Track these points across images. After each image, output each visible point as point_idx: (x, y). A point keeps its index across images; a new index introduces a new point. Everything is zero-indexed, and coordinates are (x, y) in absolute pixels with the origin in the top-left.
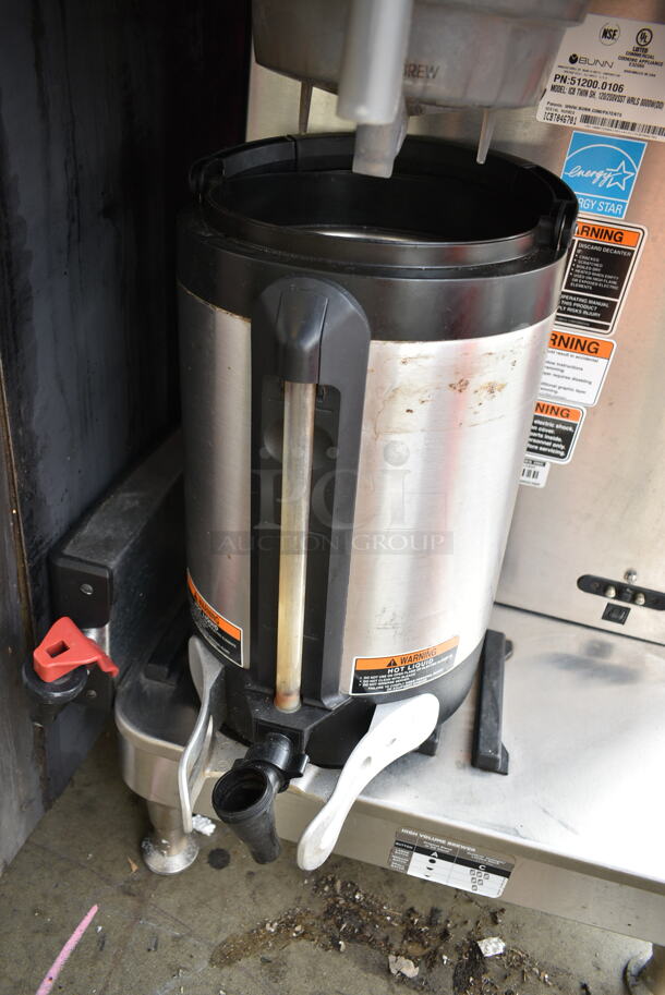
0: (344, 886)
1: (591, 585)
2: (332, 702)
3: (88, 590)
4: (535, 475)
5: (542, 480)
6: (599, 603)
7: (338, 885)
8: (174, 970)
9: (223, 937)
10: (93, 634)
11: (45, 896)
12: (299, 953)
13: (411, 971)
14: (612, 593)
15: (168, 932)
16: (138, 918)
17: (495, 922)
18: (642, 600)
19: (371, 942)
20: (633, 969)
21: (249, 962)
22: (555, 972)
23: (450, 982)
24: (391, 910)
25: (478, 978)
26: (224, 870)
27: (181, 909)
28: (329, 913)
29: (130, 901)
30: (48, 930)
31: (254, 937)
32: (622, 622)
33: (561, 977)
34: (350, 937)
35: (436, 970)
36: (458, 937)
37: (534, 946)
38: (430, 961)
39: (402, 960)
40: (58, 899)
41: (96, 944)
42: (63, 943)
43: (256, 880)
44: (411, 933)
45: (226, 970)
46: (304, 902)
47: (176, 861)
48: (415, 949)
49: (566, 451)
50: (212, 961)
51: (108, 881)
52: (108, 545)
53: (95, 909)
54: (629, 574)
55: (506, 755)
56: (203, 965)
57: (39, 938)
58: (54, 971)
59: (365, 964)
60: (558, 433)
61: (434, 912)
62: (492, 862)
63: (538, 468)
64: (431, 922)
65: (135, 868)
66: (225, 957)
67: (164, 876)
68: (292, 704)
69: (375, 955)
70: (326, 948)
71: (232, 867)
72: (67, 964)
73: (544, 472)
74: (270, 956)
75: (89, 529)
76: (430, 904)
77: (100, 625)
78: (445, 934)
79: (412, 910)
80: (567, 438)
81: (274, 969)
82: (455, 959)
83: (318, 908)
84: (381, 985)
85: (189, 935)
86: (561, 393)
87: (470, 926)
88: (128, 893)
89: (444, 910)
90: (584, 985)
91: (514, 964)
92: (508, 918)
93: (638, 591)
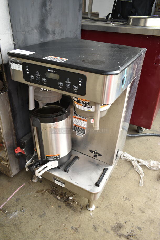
0: (55, 188)
1: (91, 151)
2: (44, 160)
3: (22, 144)
4: (82, 136)
6: (92, 155)
8: (31, 192)
9: (38, 190)
10: (23, 149)
11: (19, 181)
12: (46, 194)
13: (59, 198)
14: (93, 153)
15: (32, 188)
16: (29, 186)
17: (73, 196)
19: (56, 194)
21: (40, 193)
22: (78, 202)
23: (64, 200)
24: (60, 191)
25: (67, 201)
26: (41, 183)
27: (34, 186)
28: (52, 190)
29: (29, 184)
30: (19, 185)
31: (42, 191)
32: (96, 157)
34: (53, 193)
35: (62, 199)
36: (67, 196)
37: (77, 199)
39: (59, 197)
40: (21, 182)
41: (24, 187)
42: (20, 187)
43: (45, 185)
44: (61, 194)
45: (37, 193)
46: (49, 188)
47: (35, 180)
48: (61, 196)
49: (84, 133)
50: (36, 192)
51: (27, 181)
52: (25, 139)
53: (24, 184)
55: (69, 170)
56: (35, 192)
57: (17, 186)
58: (18, 189)
59: (54, 196)
61: (66, 193)
62: (63, 182)
64: (64, 194)
65: (30, 181)
66: (37, 192)
67: (33, 182)
68: (40, 159)
69: (56, 196)
70: (50, 194)
71: (42, 183)
72: (20, 189)
75: (25, 137)
76: (66, 192)
77: (24, 148)
79: (63, 192)
80: (84, 131)
81: (43, 194)
82: (65, 198)
84: (55, 199)
85: (34, 189)
87: (69, 195)
89: (67, 193)
90: (81, 205)
91: (73, 200)
92: (75, 195)
93: (97, 153)
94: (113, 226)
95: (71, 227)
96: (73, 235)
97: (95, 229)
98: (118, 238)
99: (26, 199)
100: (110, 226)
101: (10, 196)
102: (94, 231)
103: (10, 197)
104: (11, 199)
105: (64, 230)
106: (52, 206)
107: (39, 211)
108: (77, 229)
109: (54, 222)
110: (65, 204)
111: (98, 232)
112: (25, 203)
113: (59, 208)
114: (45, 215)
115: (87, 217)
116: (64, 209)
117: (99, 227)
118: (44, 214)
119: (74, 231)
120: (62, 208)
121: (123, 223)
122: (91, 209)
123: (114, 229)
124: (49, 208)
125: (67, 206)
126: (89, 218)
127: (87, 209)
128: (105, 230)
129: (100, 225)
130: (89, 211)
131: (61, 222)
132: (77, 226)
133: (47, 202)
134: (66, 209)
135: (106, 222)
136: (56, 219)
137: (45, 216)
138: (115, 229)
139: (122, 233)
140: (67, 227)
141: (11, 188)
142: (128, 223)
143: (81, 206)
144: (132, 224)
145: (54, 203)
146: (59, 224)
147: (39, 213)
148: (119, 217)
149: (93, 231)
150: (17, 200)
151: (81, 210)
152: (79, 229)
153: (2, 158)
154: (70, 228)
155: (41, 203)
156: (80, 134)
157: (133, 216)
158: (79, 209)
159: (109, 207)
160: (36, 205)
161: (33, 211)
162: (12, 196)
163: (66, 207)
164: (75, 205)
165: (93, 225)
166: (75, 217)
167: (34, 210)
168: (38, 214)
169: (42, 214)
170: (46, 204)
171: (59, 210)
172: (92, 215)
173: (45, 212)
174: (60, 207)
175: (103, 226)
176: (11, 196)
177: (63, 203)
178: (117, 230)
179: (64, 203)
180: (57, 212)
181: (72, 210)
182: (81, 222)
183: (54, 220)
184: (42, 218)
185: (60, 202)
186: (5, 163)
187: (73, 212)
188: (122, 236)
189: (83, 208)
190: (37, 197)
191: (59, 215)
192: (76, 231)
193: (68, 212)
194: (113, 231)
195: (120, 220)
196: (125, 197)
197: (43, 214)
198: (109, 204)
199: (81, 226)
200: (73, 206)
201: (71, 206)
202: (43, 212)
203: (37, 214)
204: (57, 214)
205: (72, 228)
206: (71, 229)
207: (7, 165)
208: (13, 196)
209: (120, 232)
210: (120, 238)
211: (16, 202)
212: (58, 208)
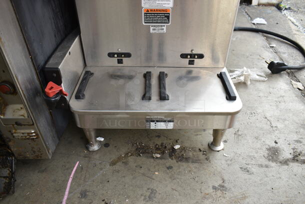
1: (184, 56)
3: (55, 75)
4: (163, 29)
5: (165, 31)
6: (187, 61)
7: (138, 143)
8: (101, 169)
9: (112, 160)
11: (65, 162)
12: (131, 159)
13: (159, 156)
14: (189, 57)
15: (98, 162)
16: (89, 161)
17: (177, 142)
18: (196, 57)
19: (148, 153)
20: (210, 143)
21: (120, 163)
22: (192, 148)
23: (168, 156)
24: (152, 146)
25: (175, 153)
26: (109, 147)
27: (100, 157)
28: (137, 150)
29: (87, 159)
30: (68, 169)
31: (119, 159)
33: (194, 149)
34: (143, 153)
35: (164, 155)
36: (169, 147)
37: (187, 144)
38: (163, 153)
39: (156, 154)
40: (68, 162)
41: (80, 169)
42: (72, 170)
43: (117, 147)
44: (157, 149)
46: (130, 149)
47: (96, 147)
48: (159, 152)
49: (169, 21)
50: (110, 165)
51: (80, 156)
53: (78, 162)
54: (192, 51)
55: (168, 96)
56: (108, 166)
57: (66, 171)
58: (72, 176)
59: (148, 157)
60: (166, 16)
61: (162, 144)
62: (169, 119)
63: (163, 27)
65: (86, 152)
66: (113, 163)
67: (94, 151)
69: (150, 155)
70: (137, 156)
71: (111, 146)
72: (74, 174)
73: (165, 28)
74: (125, 161)
76: (161, 142)
78: (166, 147)
79: (157, 144)
80: (168, 17)
81: (126, 163)
82: (169, 151)
83: (134, 149)
84: (152, 160)
85: (103, 161)
86: (164, 5)
87: (171, 144)
88: (86, 157)
89: (165, 142)
90: (200, 149)
91: (183, 149)
92: (180, 140)
93: (195, 55)
94: (266, 155)
95: (211, 188)
96: (224, 198)
97: (248, 171)
98: (286, 167)
99: (101, 185)
100: (263, 157)
101: (63, 196)
102: (249, 176)
103: (66, 197)
104: (68, 199)
105: (204, 198)
106: (157, 173)
107: (140, 193)
108: (223, 187)
109: (180, 195)
110: (175, 161)
111: (255, 173)
112: (104, 192)
113: (171, 170)
114: (155, 194)
115: (223, 162)
116: (179, 167)
117: (250, 166)
118: (153, 192)
119: (221, 191)
120: (174, 168)
121: (274, 145)
122: (219, 148)
123: (271, 158)
124: (154, 177)
125: (181, 161)
126: (226, 161)
127: (214, 151)
128: (261, 166)
129: (249, 162)
130: (218, 151)
131: (190, 189)
132: (220, 182)
133: (142, 171)
134: (183, 166)
135: (253, 155)
136: (179, 188)
137: (157, 194)
138: (273, 158)
139: (285, 158)
140: (207, 192)
141: (54, 181)
142: (280, 142)
143: (201, 151)
144: (286, 141)
145: (155, 167)
146: (190, 194)
147: (142, 195)
148: (263, 140)
149: (246, 176)
150: (81, 194)
151: (206, 157)
152: (225, 185)
153: (16, 123)
154: (211, 190)
155: (134, 178)
156: (160, 28)
157: (279, 130)
158: (202, 157)
159: (240, 133)
160: (127, 186)
161: (128, 197)
162: (67, 193)
163: (179, 163)
164: (191, 154)
165: (241, 168)
166: (206, 171)
167: (129, 195)
168: (143, 198)
169: (148, 194)
170: (144, 174)
171: (173, 173)
172: (227, 155)
173: (152, 187)
174: (170, 168)
175: (253, 162)
176: (64, 194)
177: (170, 159)
178: (274, 158)
179: (172, 159)
180: (172, 178)
181: (192, 162)
182: (220, 172)
183: (176, 193)
184: (154, 199)
185: (163, 160)
186: (28, 131)
187: (196, 165)
188: (288, 162)
189: (206, 152)
190: (118, 172)
191: (178, 180)
192: (224, 189)
193: (189, 169)
194: (272, 161)
195: (268, 142)
196: (248, 112)
197: (151, 193)
198: (236, 130)
199: (226, 178)
200: (189, 157)
201: (186, 158)
202: (148, 189)
203: (141, 198)
204: (175, 181)
205: (214, 188)
206: (214, 190)
207: (34, 134)
208: (70, 193)
209: (281, 158)
210: (288, 165)
211: (83, 200)
212: (168, 171)
